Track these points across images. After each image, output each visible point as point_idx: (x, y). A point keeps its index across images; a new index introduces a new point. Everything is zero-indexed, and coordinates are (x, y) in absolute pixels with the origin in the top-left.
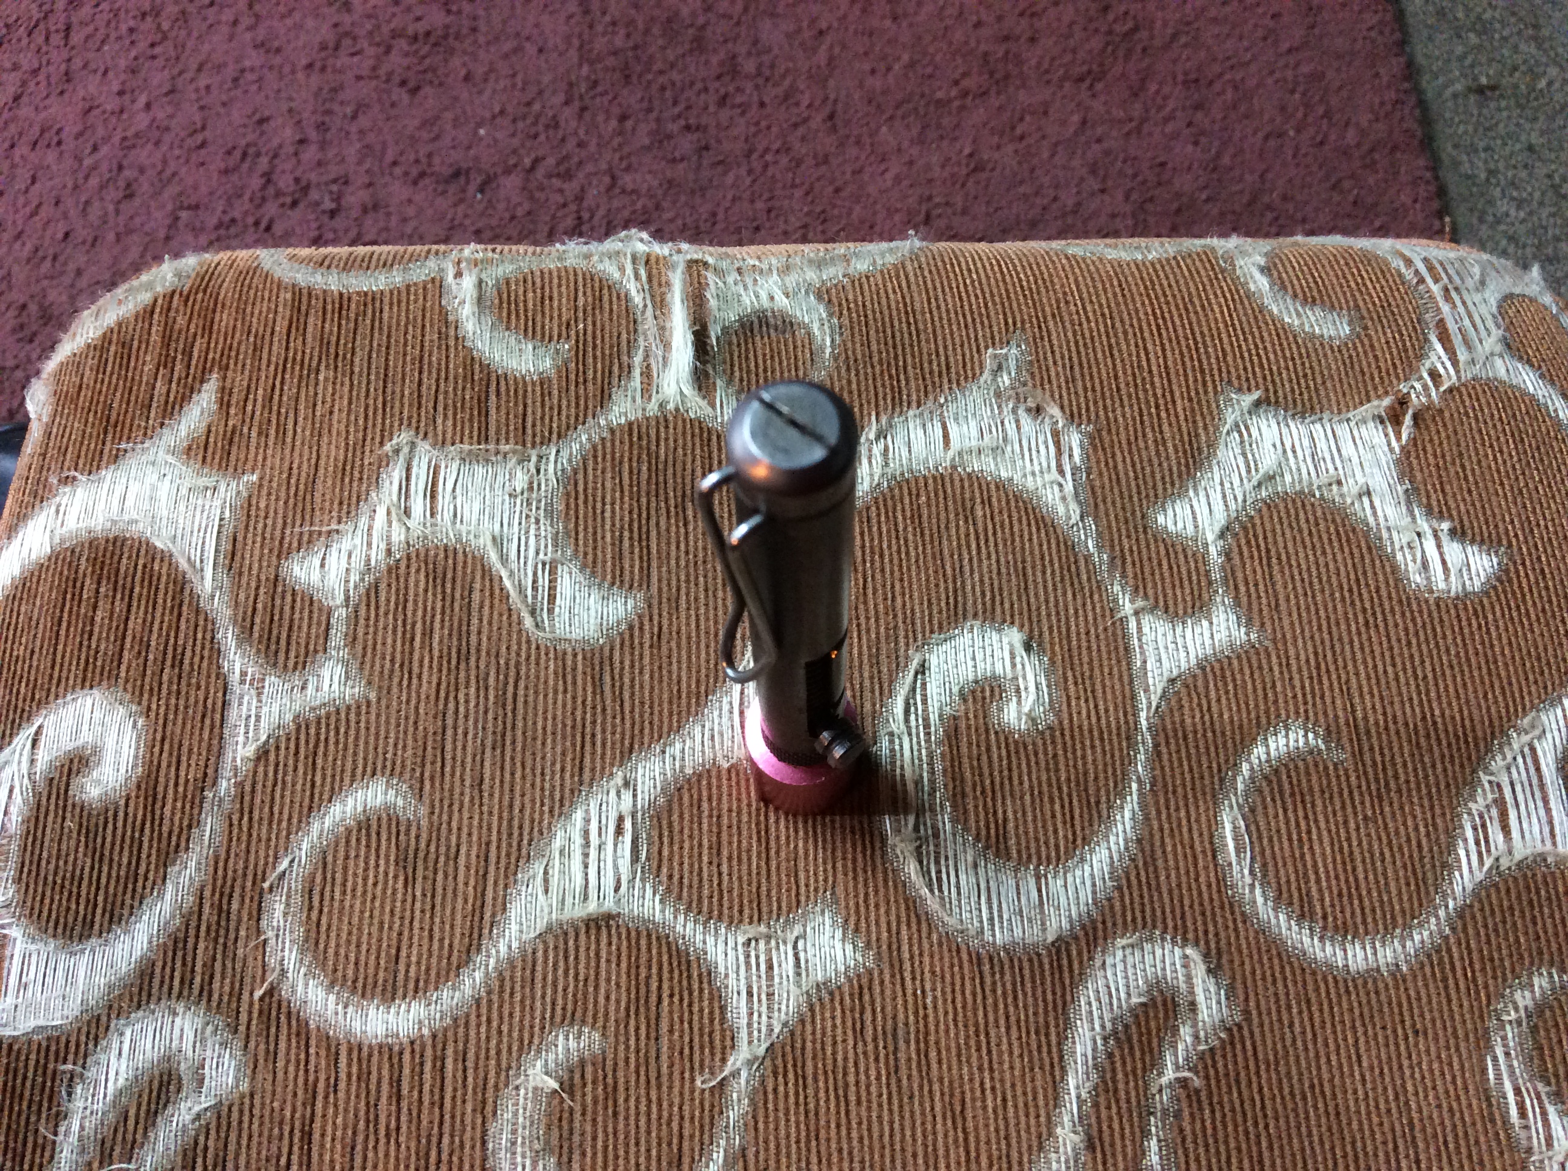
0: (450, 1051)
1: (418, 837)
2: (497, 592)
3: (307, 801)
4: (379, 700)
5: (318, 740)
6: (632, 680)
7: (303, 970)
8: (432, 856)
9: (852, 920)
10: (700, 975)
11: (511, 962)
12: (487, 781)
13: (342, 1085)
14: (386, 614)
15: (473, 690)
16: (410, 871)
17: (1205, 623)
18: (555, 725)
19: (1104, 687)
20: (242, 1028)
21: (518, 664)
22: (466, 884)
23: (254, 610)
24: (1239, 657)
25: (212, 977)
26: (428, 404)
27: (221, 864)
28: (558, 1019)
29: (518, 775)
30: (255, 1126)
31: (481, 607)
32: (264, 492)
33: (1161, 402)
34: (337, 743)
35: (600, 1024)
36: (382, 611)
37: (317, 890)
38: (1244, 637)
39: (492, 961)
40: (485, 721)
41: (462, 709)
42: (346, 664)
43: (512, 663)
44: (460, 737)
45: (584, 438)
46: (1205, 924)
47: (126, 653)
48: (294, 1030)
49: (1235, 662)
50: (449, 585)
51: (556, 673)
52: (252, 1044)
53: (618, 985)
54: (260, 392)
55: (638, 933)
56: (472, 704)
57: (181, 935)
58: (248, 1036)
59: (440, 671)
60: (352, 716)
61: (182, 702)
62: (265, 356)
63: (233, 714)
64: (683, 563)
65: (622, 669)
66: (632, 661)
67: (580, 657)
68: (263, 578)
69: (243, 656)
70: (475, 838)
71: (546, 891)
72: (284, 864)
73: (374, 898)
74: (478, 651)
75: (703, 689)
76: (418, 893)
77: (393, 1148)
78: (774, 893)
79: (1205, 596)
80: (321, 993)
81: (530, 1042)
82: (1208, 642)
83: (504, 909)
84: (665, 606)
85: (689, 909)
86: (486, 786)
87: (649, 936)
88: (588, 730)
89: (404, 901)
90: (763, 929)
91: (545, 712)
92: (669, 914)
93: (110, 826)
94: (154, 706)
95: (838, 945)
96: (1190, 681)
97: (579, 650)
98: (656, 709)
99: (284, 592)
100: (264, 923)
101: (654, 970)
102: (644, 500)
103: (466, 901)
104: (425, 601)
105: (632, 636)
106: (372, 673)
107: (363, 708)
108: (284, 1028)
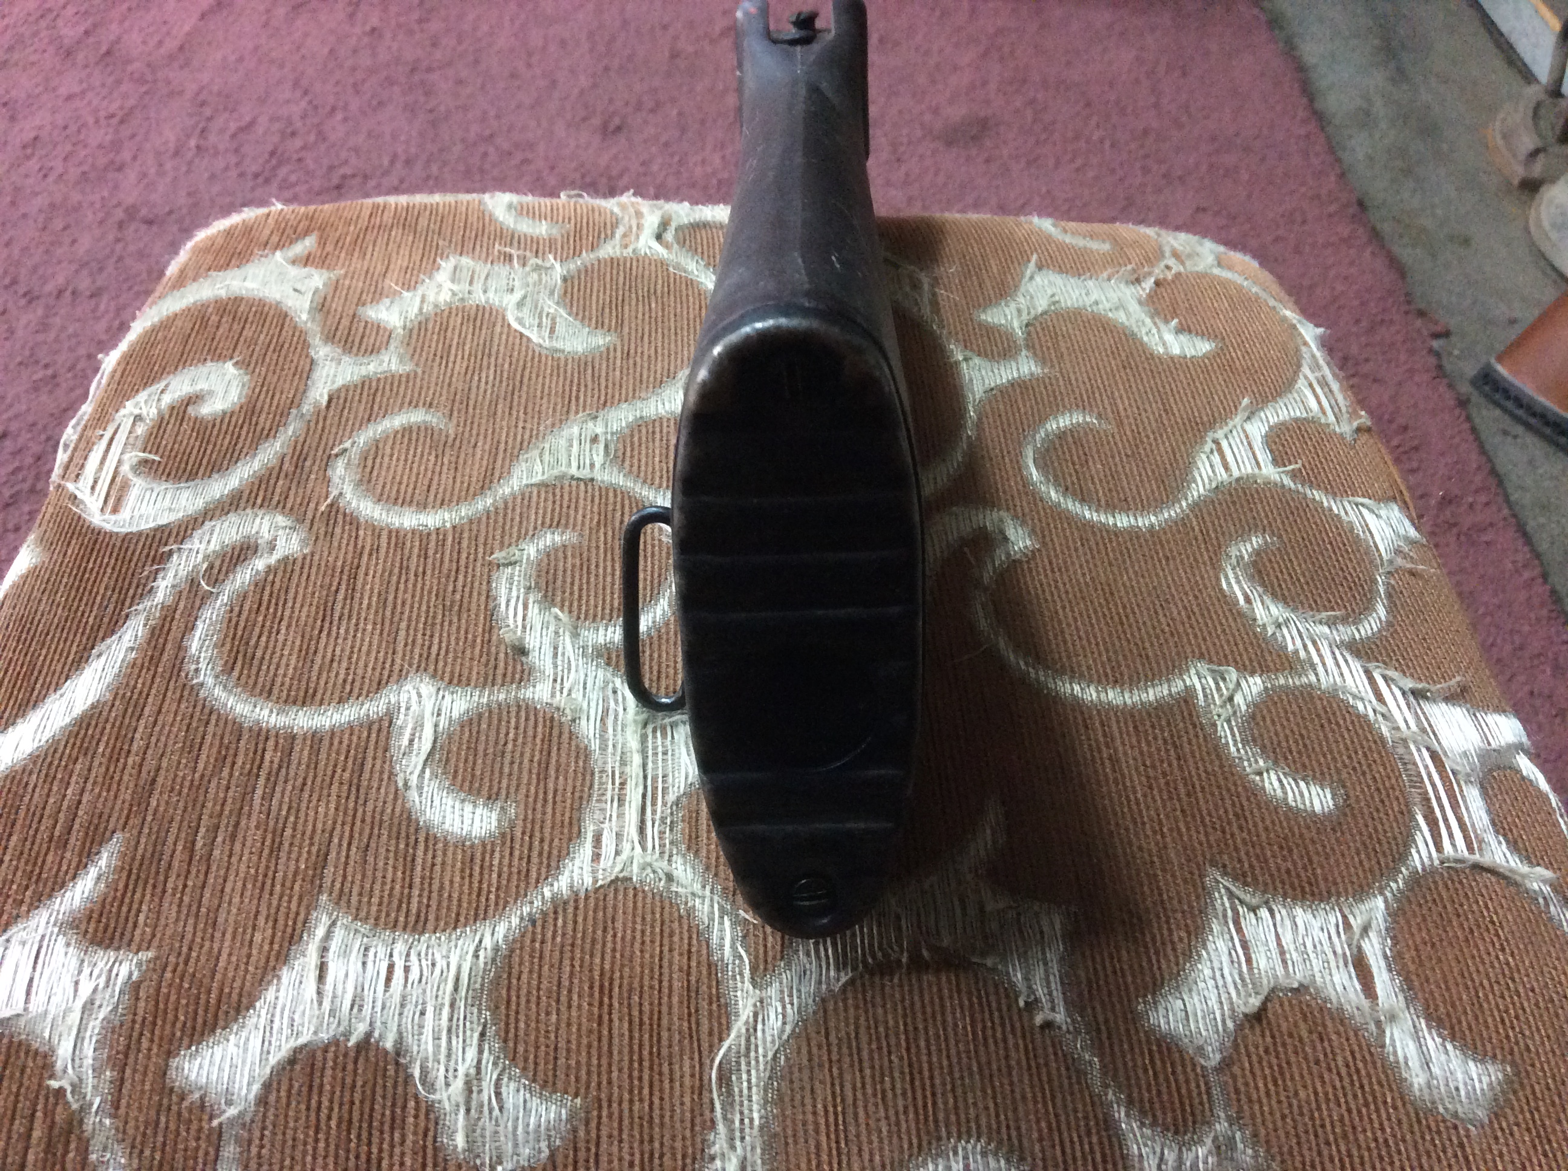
0: (466, 535)
1: (447, 437)
3: (367, 416)
4: (424, 372)
5: (378, 388)
6: (607, 374)
7: (357, 494)
8: (457, 446)
11: (513, 495)
12: (499, 413)
13: (383, 550)
14: (433, 333)
15: (492, 372)
16: (440, 453)
17: (1013, 364)
18: (550, 391)
20: (308, 521)
21: (525, 361)
22: (481, 460)
23: (337, 329)
24: (1037, 379)
26: (469, 244)
27: (300, 443)
28: (546, 526)
29: (522, 412)
30: (314, 570)
31: (501, 337)
34: (391, 389)
35: (578, 528)
36: (429, 332)
37: (370, 458)
39: (499, 495)
40: (500, 386)
41: (483, 380)
42: (401, 356)
43: (521, 361)
44: (481, 392)
45: (579, 262)
47: (239, 346)
48: (348, 521)
49: (1034, 382)
50: (478, 324)
51: (552, 367)
52: (314, 530)
53: (592, 511)
54: (349, 239)
55: (607, 489)
56: (491, 378)
57: (265, 479)
58: (312, 524)
59: (469, 361)
60: (404, 379)
61: (279, 367)
62: (353, 225)
63: (315, 375)
64: (647, 321)
65: (600, 368)
66: (608, 365)
67: (570, 360)
68: (345, 314)
69: (326, 349)
70: (489, 439)
72: (347, 444)
73: (413, 463)
74: (497, 354)
76: (446, 461)
77: (419, 582)
79: (1014, 352)
80: (370, 505)
81: (526, 534)
82: (1015, 372)
83: (509, 472)
84: (633, 341)
85: (645, 482)
86: (498, 416)
87: (615, 491)
88: (574, 394)
89: (435, 465)
91: (544, 384)
92: (630, 484)
93: (217, 426)
94: (258, 371)
96: (1003, 389)
97: (569, 356)
98: (624, 387)
99: (359, 322)
100: (329, 472)
101: (619, 507)
102: (620, 292)
103: (481, 466)
104: (461, 329)
105: (608, 353)
106: (419, 360)
107: (412, 375)
108: (340, 521)
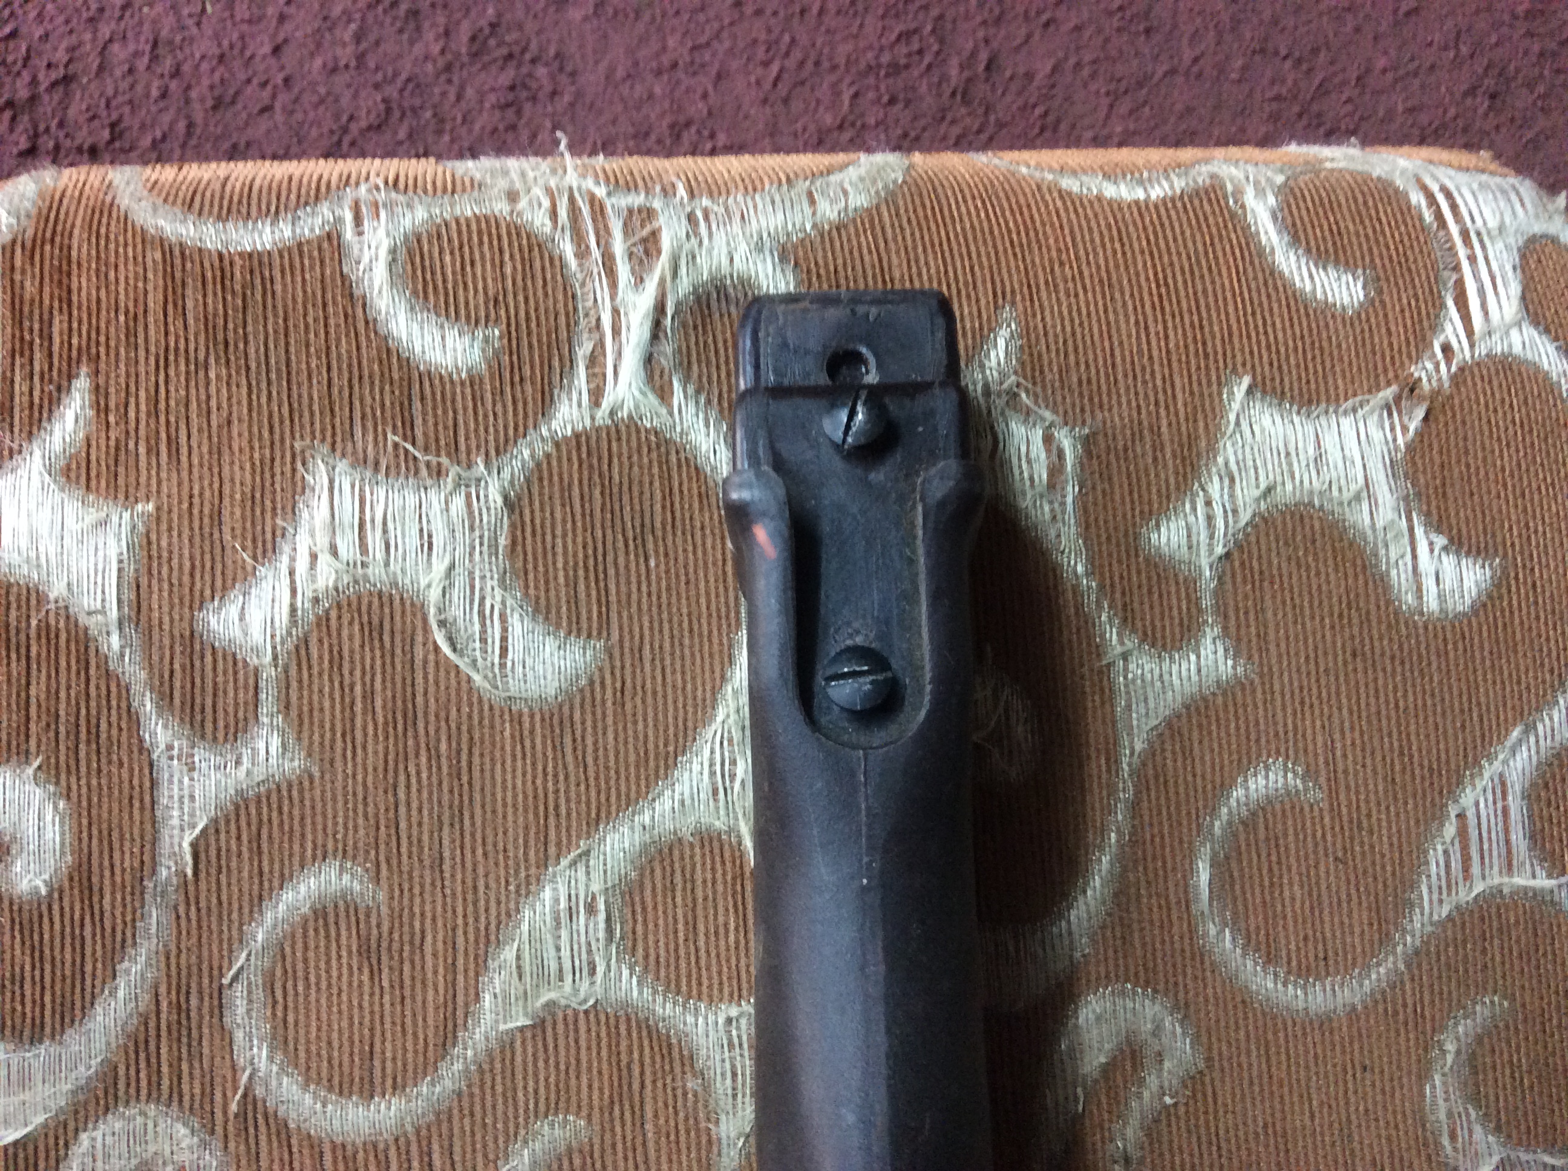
0: (435, 1147)
1: (379, 926)
5: (260, 822)
6: (595, 743)
7: (275, 1068)
8: (396, 946)
10: (682, 1056)
11: (489, 1053)
12: (447, 860)
14: (320, 674)
15: (424, 759)
16: (374, 962)
17: (1193, 658)
22: (435, 973)
23: (172, 672)
24: (1225, 693)
25: (180, 1078)
26: (342, 413)
27: (173, 960)
28: (542, 1107)
29: (480, 851)
31: (425, 663)
32: (164, 527)
33: (1161, 396)
34: (281, 824)
35: (584, 1113)
36: (315, 670)
37: (278, 985)
38: (1230, 672)
39: (470, 1053)
42: (283, 734)
44: (414, 813)
45: (526, 453)
46: (1175, 975)
47: (33, 726)
48: (273, 1130)
49: (1220, 700)
50: (386, 638)
51: (513, 736)
53: (600, 1073)
54: (142, 394)
55: (617, 1018)
57: (142, 1037)
59: (387, 738)
60: (295, 793)
61: (104, 781)
62: (141, 340)
63: (162, 796)
64: (645, 607)
65: (584, 730)
66: (594, 721)
67: (538, 718)
68: (177, 633)
69: (165, 726)
70: (440, 924)
71: (520, 977)
75: (671, 749)
79: (1194, 627)
81: (516, 1134)
82: (1194, 678)
83: (477, 999)
84: (627, 655)
85: (667, 989)
86: (446, 867)
87: (628, 1020)
88: (551, 800)
89: (372, 995)
91: (504, 781)
92: (647, 996)
93: (46, 920)
94: (74, 787)
96: (1175, 722)
99: (202, 649)
100: (227, 1020)
101: (636, 1055)
102: (599, 534)
103: (436, 991)
104: (363, 658)
105: (592, 692)
106: (311, 744)
107: (306, 784)
108: (263, 1128)
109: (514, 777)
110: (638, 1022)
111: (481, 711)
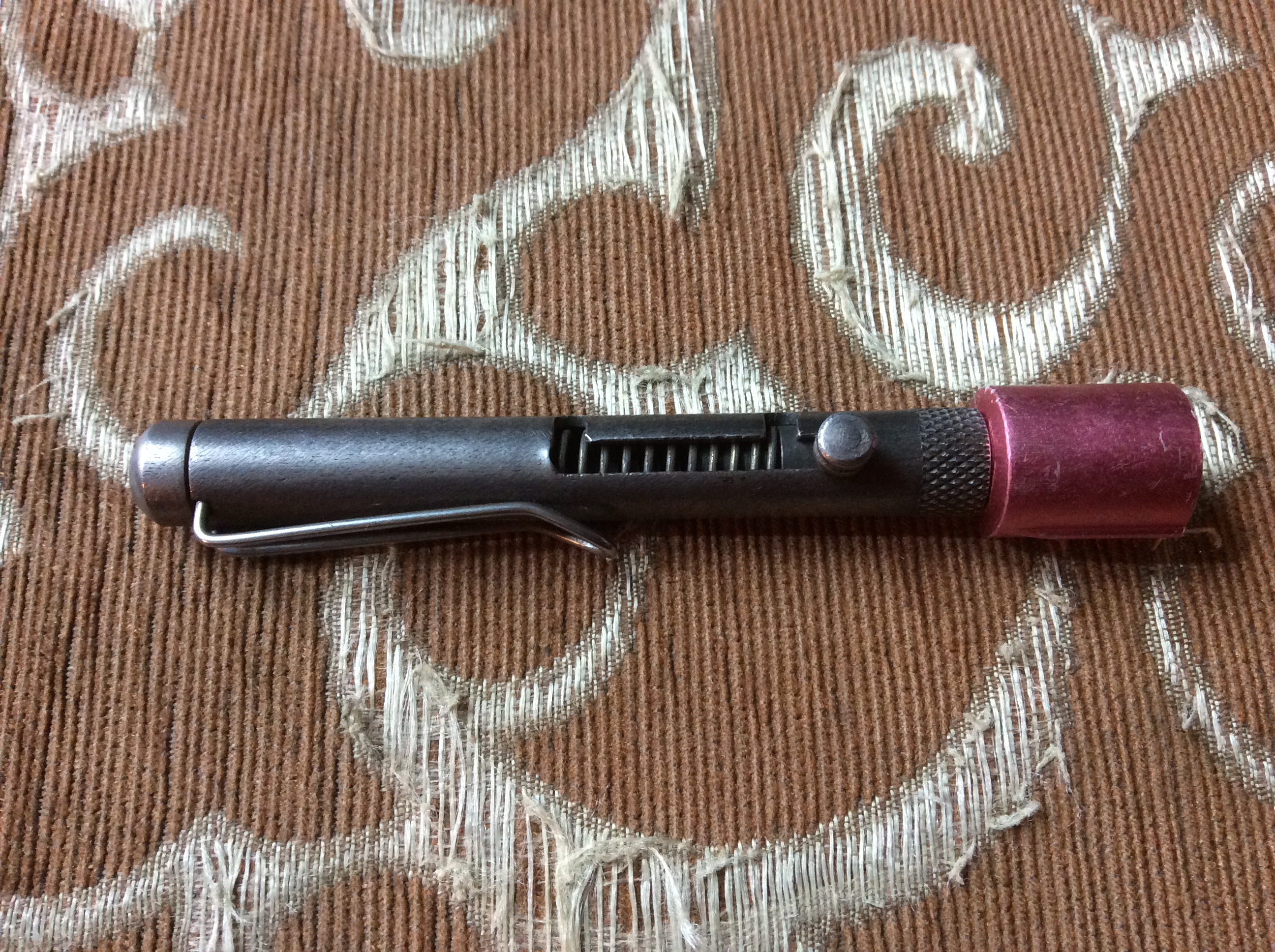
1: (235, 271)
2: (333, 11)
3: (103, 233)
4: (191, 125)
5: (118, 170)
6: (495, 102)
8: (253, 291)
9: (772, 361)
11: (351, 405)
12: (319, 210)
13: (140, 545)
14: (203, 35)
15: (302, 114)
16: (225, 309)
17: (1182, 45)
18: (401, 150)
19: (1068, 108)
20: (18, 482)
21: (357, 85)
22: (295, 322)
23: (49, 35)
24: (1224, 78)
29: (358, 203)
30: (30, 594)
31: (314, 26)
34: (141, 170)
36: (197, 33)
38: (1228, 59)
39: (328, 403)
40: (317, 146)
41: (290, 134)
43: (350, 84)
44: (287, 162)
46: (1202, 364)
48: (81, 482)
49: (1220, 85)
50: (276, 5)
51: (402, 95)
52: (29, 501)
55: (508, 376)
56: (302, 129)
58: (24, 490)
59: (264, 93)
60: (160, 143)
63: (19, 143)
65: (482, 90)
66: (495, 81)
67: (431, 78)
69: (33, 83)
70: (304, 272)
71: (393, 329)
72: (73, 300)
73: (181, 337)
74: (310, 72)
75: (581, 110)
76: (236, 331)
77: (201, 615)
78: (674, 332)
79: (1180, 15)
80: (116, 442)
82: (1187, 63)
83: (341, 351)
85: (569, 349)
86: (318, 216)
87: (521, 378)
88: (442, 155)
90: (662, 371)
91: (390, 135)
92: (545, 358)
95: (755, 389)
96: (1168, 103)
97: (430, 70)
98: (525, 131)
99: (84, 16)
100: (48, 366)
103: (294, 339)
104: (249, 21)
105: (494, 55)
106: (183, 98)
107: (173, 134)
108: (69, 483)
109: (401, 131)
110: (533, 381)
111: (370, 69)
